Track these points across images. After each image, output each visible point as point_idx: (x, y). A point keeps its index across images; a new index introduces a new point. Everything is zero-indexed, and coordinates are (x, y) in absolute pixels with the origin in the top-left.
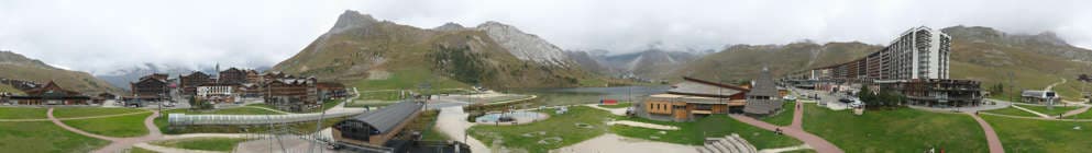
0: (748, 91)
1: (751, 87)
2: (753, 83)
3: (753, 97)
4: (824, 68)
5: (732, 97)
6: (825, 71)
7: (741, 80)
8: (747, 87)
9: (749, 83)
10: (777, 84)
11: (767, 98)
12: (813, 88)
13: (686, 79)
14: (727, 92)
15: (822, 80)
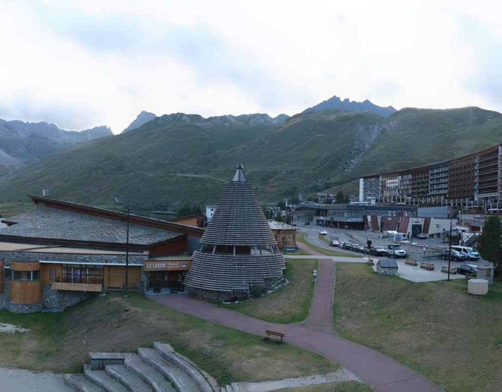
0: (200, 233)
1: (203, 222)
2: (209, 213)
3: (208, 249)
4: (392, 175)
5: (155, 250)
6: (393, 182)
7: (178, 205)
8: (192, 224)
9: (199, 213)
10: (269, 216)
11: (245, 250)
12: (360, 226)
13: (37, 201)
14: (141, 237)
15: (383, 206)
